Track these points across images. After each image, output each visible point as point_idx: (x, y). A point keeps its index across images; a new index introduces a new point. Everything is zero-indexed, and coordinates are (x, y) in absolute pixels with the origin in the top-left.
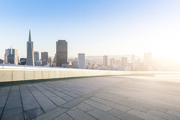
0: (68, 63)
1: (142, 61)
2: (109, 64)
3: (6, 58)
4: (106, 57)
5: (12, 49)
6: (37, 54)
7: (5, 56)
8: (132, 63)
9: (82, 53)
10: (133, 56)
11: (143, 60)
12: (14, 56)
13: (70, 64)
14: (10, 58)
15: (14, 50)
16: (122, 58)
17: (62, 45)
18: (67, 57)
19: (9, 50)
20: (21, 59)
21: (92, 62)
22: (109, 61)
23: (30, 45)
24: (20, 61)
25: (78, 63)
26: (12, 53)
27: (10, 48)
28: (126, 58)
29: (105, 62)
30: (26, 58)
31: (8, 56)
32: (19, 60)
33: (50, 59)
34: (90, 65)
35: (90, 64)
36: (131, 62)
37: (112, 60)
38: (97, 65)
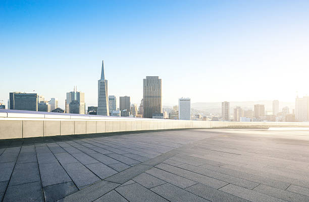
0: (162, 115)
1: (291, 112)
2: (232, 116)
3: (68, 106)
4: (226, 104)
5: (75, 92)
6: (112, 99)
7: (66, 103)
8: (273, 116)
9: (185, 97)
10: (275, 103)
11: (293, 110)
12: (79, 103)
13: (166, 116)
14: (74, 107)
15: (78, 94)
16: (255, 106)
17: (152, 85)
18: (160, 105)
19: (72, 93)
20: (90, 108)
21: (202, 114)
22: (231, 112)
23: (102, 86)
24: (88, 111)
25: (179, 114)
26: (76, 99)
27: (73, 91)
28: (263, 106)
29: (224, 113)
30: (97, 106)
31: (71, 103)
32: (87, 109)
33: (134, 108)
34: (199, 118)
35: (198, 115)
36: (271, 113)
37: (238, 110)
38: (210, 118)
